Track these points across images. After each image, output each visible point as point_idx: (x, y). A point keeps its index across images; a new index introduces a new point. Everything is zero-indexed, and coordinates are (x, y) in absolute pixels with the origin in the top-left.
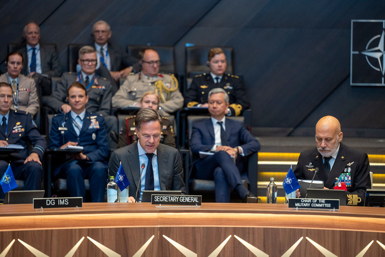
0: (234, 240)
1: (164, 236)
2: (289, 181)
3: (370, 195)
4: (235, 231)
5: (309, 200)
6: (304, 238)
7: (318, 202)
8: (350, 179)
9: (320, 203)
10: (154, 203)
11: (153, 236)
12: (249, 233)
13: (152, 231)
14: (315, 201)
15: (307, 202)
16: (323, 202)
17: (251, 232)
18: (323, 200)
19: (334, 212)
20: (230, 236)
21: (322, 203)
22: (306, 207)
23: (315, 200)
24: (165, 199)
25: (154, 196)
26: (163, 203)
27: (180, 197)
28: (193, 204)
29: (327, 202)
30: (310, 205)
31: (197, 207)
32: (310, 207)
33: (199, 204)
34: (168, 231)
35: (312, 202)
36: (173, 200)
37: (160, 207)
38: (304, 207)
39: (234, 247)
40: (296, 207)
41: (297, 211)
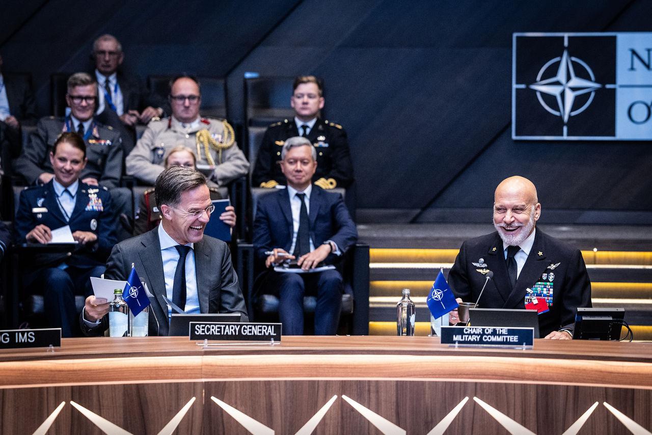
0: (342, 404)
1: (213, 398)
2: (438, 295)
3: (584, 318)
4: (344, 387)
5: (479, 329)
6: (471, 399)
7: (494, 333)
8: (551, 293)
9: (499, 335)
10: (194, 337)
11: (194, 399)
12: (369, 390)
13: (191, 389)
14: (490, 332)
15: (474, 334)
16: (504, 332)
17: (373, 389)
18: (504, 330)
19: (524, 351)
20: (335, 397)
21: (502, 335)
22: (474, 342)
23: (490, 329)
24: (214, 330)
25: (194, 325)
26: (212, 337)
27: (241, 325)
28: (267, 338)
29: (511, 333)
30: (481, 339)
31: (272, 345)
32: (481, 342)
33: (277, 338)
34: (221, 390)
35: (484, 334)
36: (229, 331)
37: (206, 344)
38: (470, 342)
39: (342, 418)
40: (454, 342)
41: (456, 349)
